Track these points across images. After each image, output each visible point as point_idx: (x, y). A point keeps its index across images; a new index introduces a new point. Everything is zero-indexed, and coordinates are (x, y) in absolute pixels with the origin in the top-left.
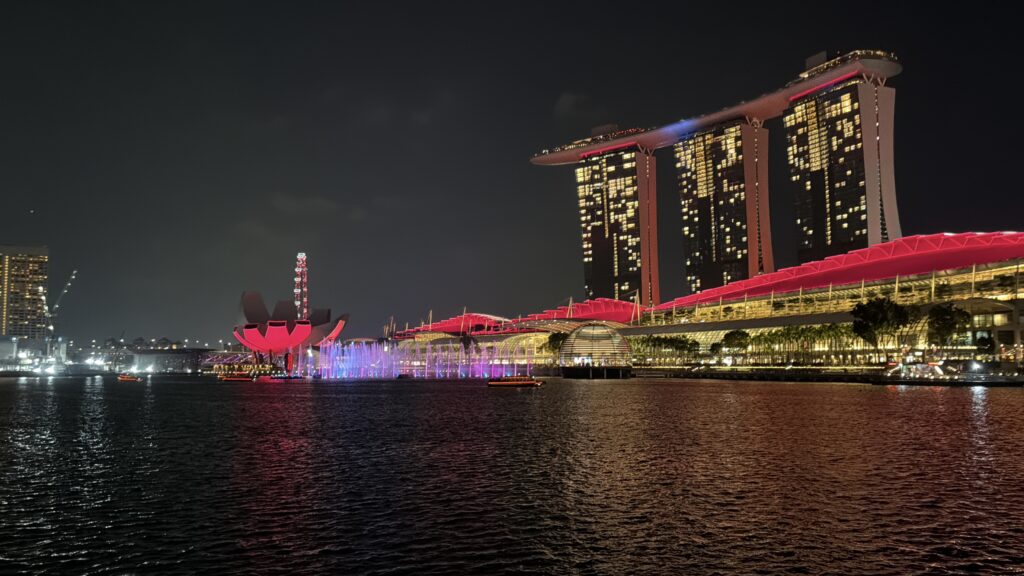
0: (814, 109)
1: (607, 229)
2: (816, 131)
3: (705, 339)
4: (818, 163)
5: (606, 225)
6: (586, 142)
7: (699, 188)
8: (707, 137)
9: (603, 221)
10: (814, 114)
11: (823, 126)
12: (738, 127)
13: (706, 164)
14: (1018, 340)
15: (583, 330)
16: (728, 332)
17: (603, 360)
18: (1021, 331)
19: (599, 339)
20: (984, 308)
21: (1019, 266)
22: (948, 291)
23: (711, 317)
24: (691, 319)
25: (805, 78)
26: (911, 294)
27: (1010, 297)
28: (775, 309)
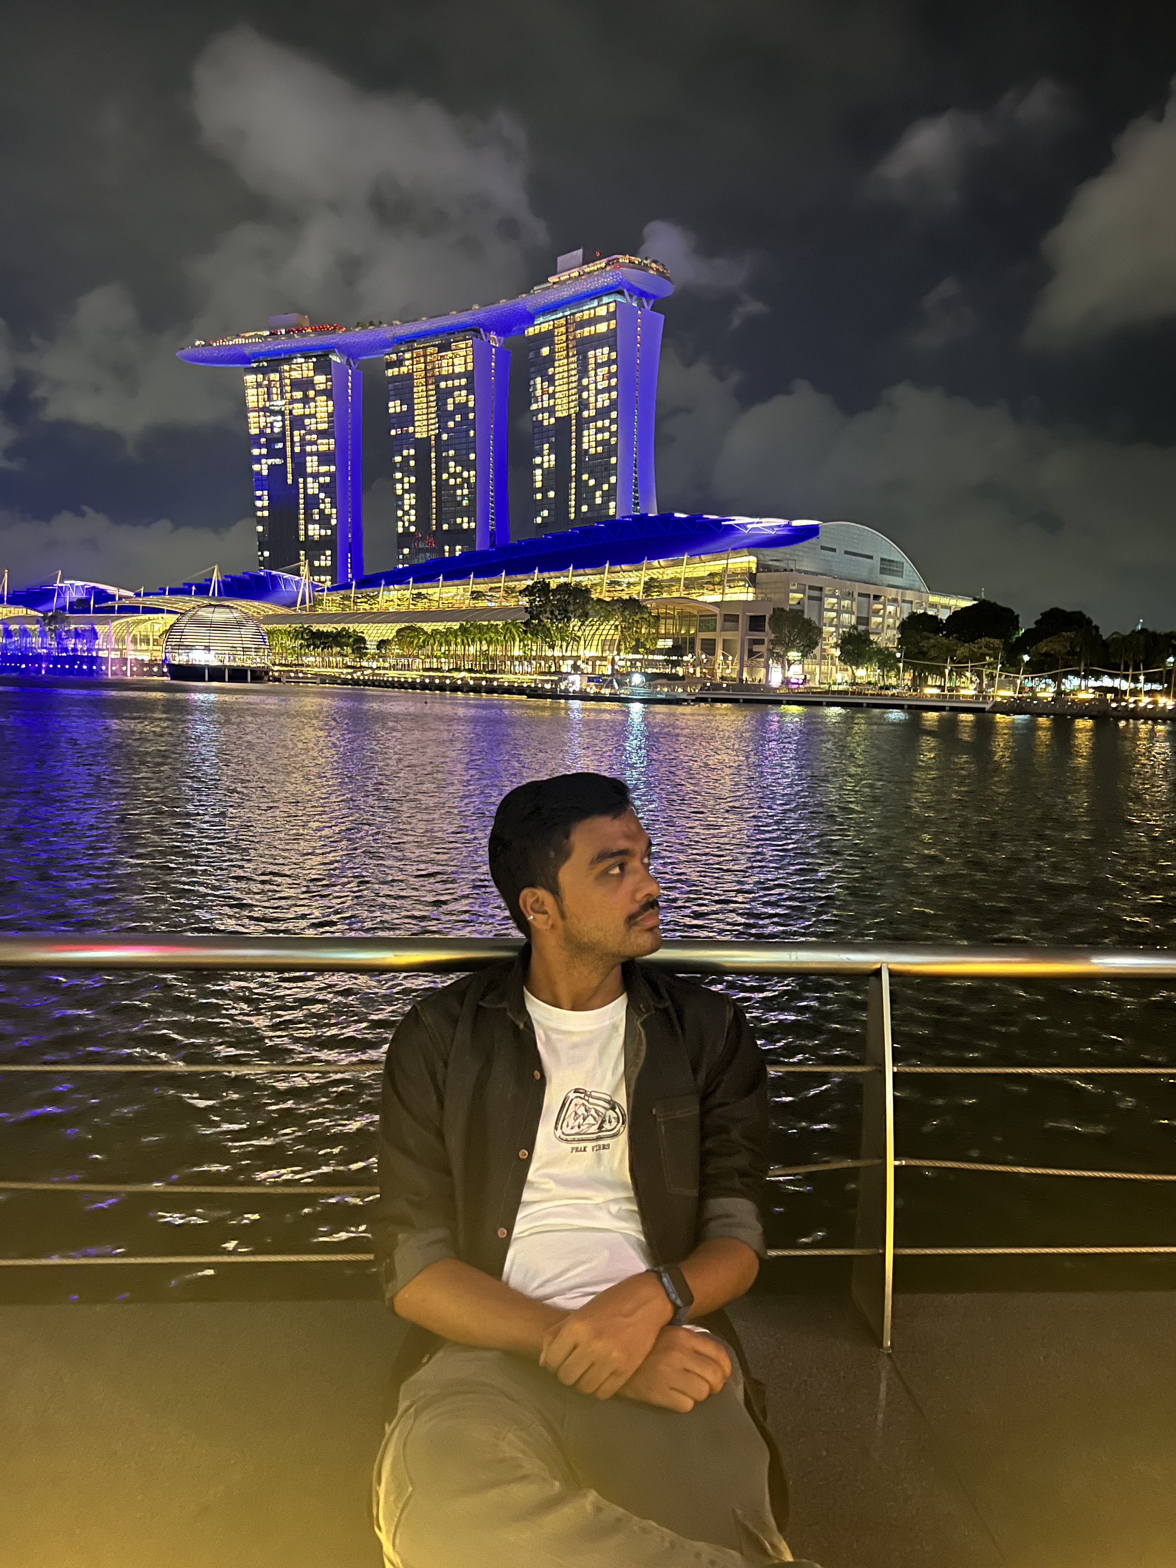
0: (563, 329)
1: (289, 470)
2: (565, 361)
3: (373, 633)
4: (565, 407)
5: (289, 465)
6: (260, 337)
7: (417, 424)
8: (430, 350)
9: (284, 458)
10: (564, 337)
11: (573, 356)
12: (470, 342)
13: (427, 391)
14: (719, 651)
15: (199, 613)
16: (403, 625)
17: (227, 656)
18: (724, 640)
19: (224, 626)
20: (689, 610)
21: (730, 561)
22: (657, 587)
23: (398, 605)
24: (373, 606)
25: (554, 283)
26: (620, 588)
27: (717, 598)
28: (474, 599)
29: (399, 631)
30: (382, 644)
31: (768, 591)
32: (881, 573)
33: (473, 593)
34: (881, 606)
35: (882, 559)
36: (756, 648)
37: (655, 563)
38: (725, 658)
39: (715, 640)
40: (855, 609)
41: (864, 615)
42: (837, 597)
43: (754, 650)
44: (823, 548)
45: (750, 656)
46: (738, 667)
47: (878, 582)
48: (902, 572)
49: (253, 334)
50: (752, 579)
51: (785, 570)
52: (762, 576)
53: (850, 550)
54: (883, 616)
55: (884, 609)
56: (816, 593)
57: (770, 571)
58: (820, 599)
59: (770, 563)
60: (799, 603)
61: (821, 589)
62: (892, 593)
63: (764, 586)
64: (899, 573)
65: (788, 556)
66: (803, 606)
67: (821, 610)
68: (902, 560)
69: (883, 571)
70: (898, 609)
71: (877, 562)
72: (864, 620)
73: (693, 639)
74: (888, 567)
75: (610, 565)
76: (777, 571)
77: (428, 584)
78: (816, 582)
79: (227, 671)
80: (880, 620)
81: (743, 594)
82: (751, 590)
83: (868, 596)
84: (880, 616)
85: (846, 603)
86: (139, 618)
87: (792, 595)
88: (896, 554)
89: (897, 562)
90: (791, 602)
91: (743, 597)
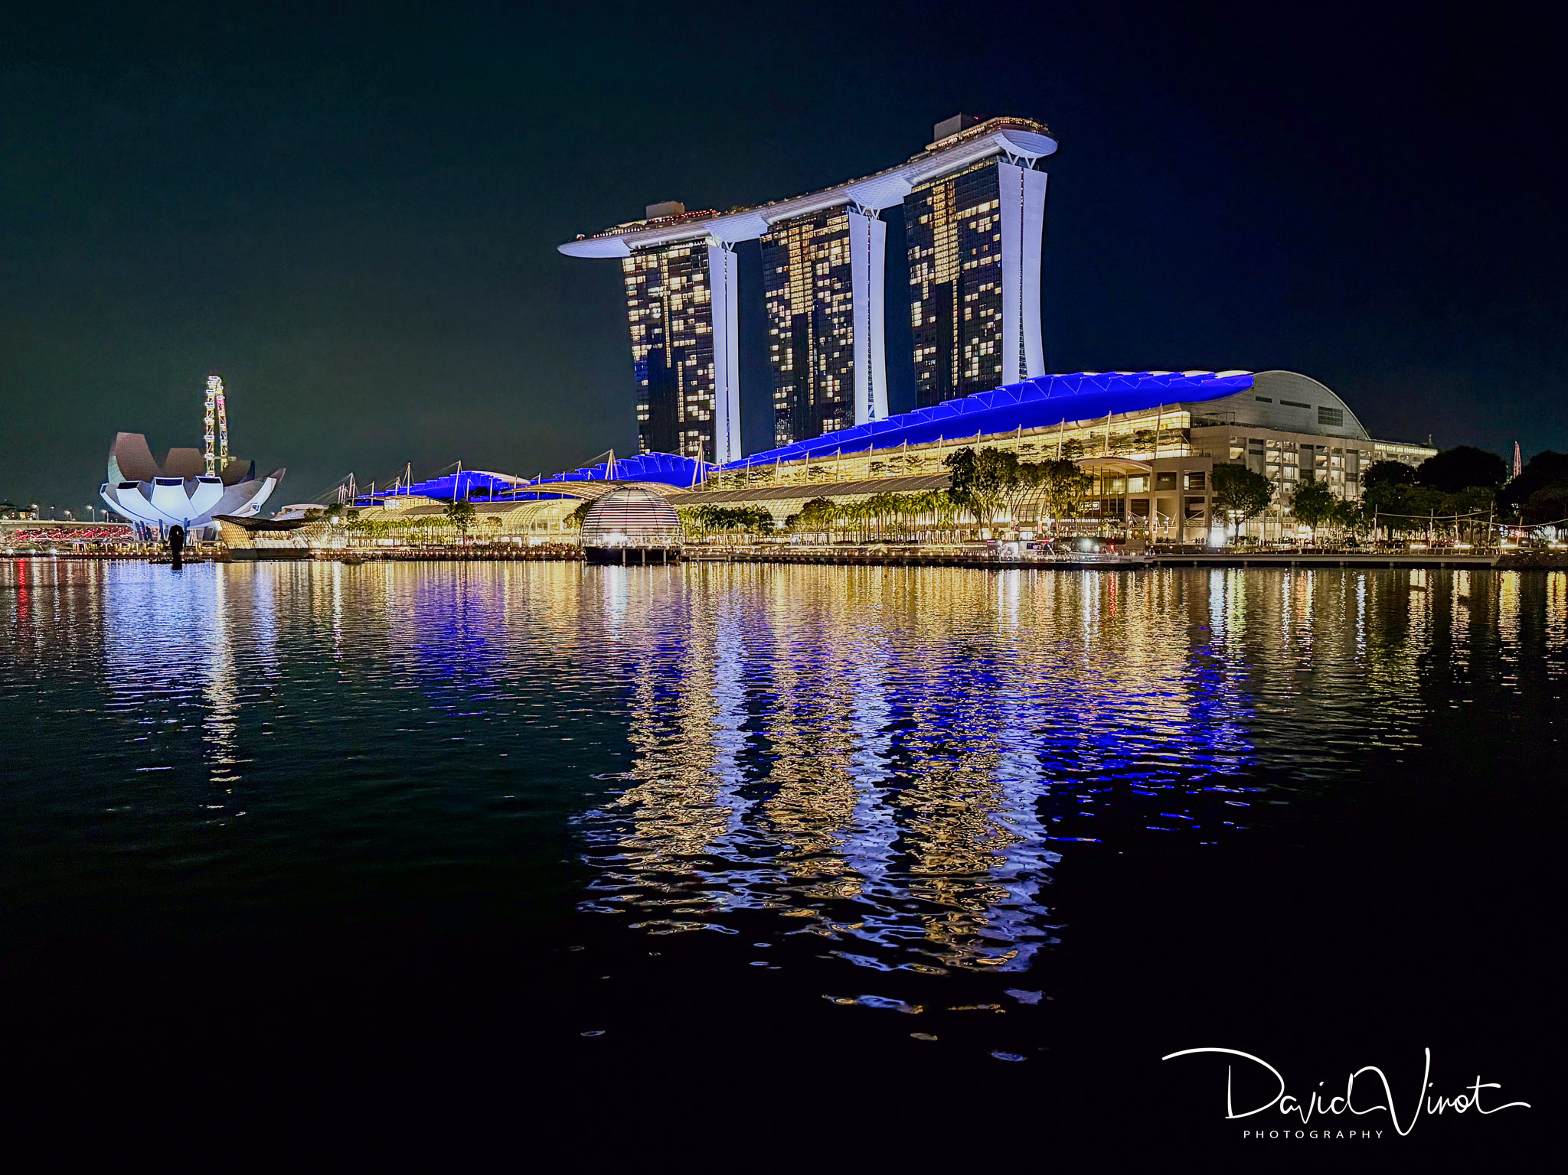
0: (942, 196)
1: (669, 354)
2: (945, 228)
3: (780, 510)
4: (946, 273)
5: (668, 349)
6: (640, 226)
7: (793, 301)
9: (663, 343)
11: (953, 221)
12: (845, 217)
13: (803, 268)
14: (1154, 511)
15: (614, 497)
16: (809, 500)
17: (641, 538)
18: (1158, 500)
19: (638, 508)
20: (1117, 470)
21: (1162, 417)
22: (1077, 448)
23: (795, 480)
24: (769, 482)
25: (932, 151)
26: (1035, 452)
27: (1148, 456)
28: (874, 470)
29: (806, 505)
30: (791, 520)
31: (1205, 446)
32: (1320, 422)
33: (873, 464)
34: (1324, 458)
35: (1319, 408)
36: (1193, 507)
37: (1073, 424)
38: (1161, 519)
39: (1148, 500)
40: (1297, 462)
41: (1308, 468)
42: (1279, 450)
43: (1191, 509)
44: (1258, 399)
45: (1188, 516)
46: (1177, 528)
47: (1318, 432)
48: (1342, 420)
49: (631, 224)
50: (1186, 435)
51: (1223, 424)
52: (1197, 432)
53: (1286, 400)
54: (1327, 468)
55: (1328, 460)
56: (1257, 447)
57: (1206, 425)
58: (1262, 453)
59: (1204, 417)
60: (1239, 458)
61: (1262, 442)
62: (1335, 443)
63: (1200, 441)
64: (1338, 422)
65: (1222, 409)
66: (1244, 460)
67: (1263, 464)
68: (1340, 408)
69: (1321, 420)
70: (1343, 460)
71: (1315, 410)
72: (1308, 474)
73: (1123, 500)
74: (1327, 416)
75: (1023, 428)
76: (1214, 424)
77: (824, 458)
78: (1259, 434)
79: (624, 552)
80: (1324, 472)
81: (1175, 450)
82: (1185, 446)
83: (1311, 447)
84: (1324, 468)
85: (1287, 455)
86: (538, 504)
87: (1232, 449)
88: (1333, 401)
89: (1335, 410)
90: (1231, 457)
91: (1178, 454)
